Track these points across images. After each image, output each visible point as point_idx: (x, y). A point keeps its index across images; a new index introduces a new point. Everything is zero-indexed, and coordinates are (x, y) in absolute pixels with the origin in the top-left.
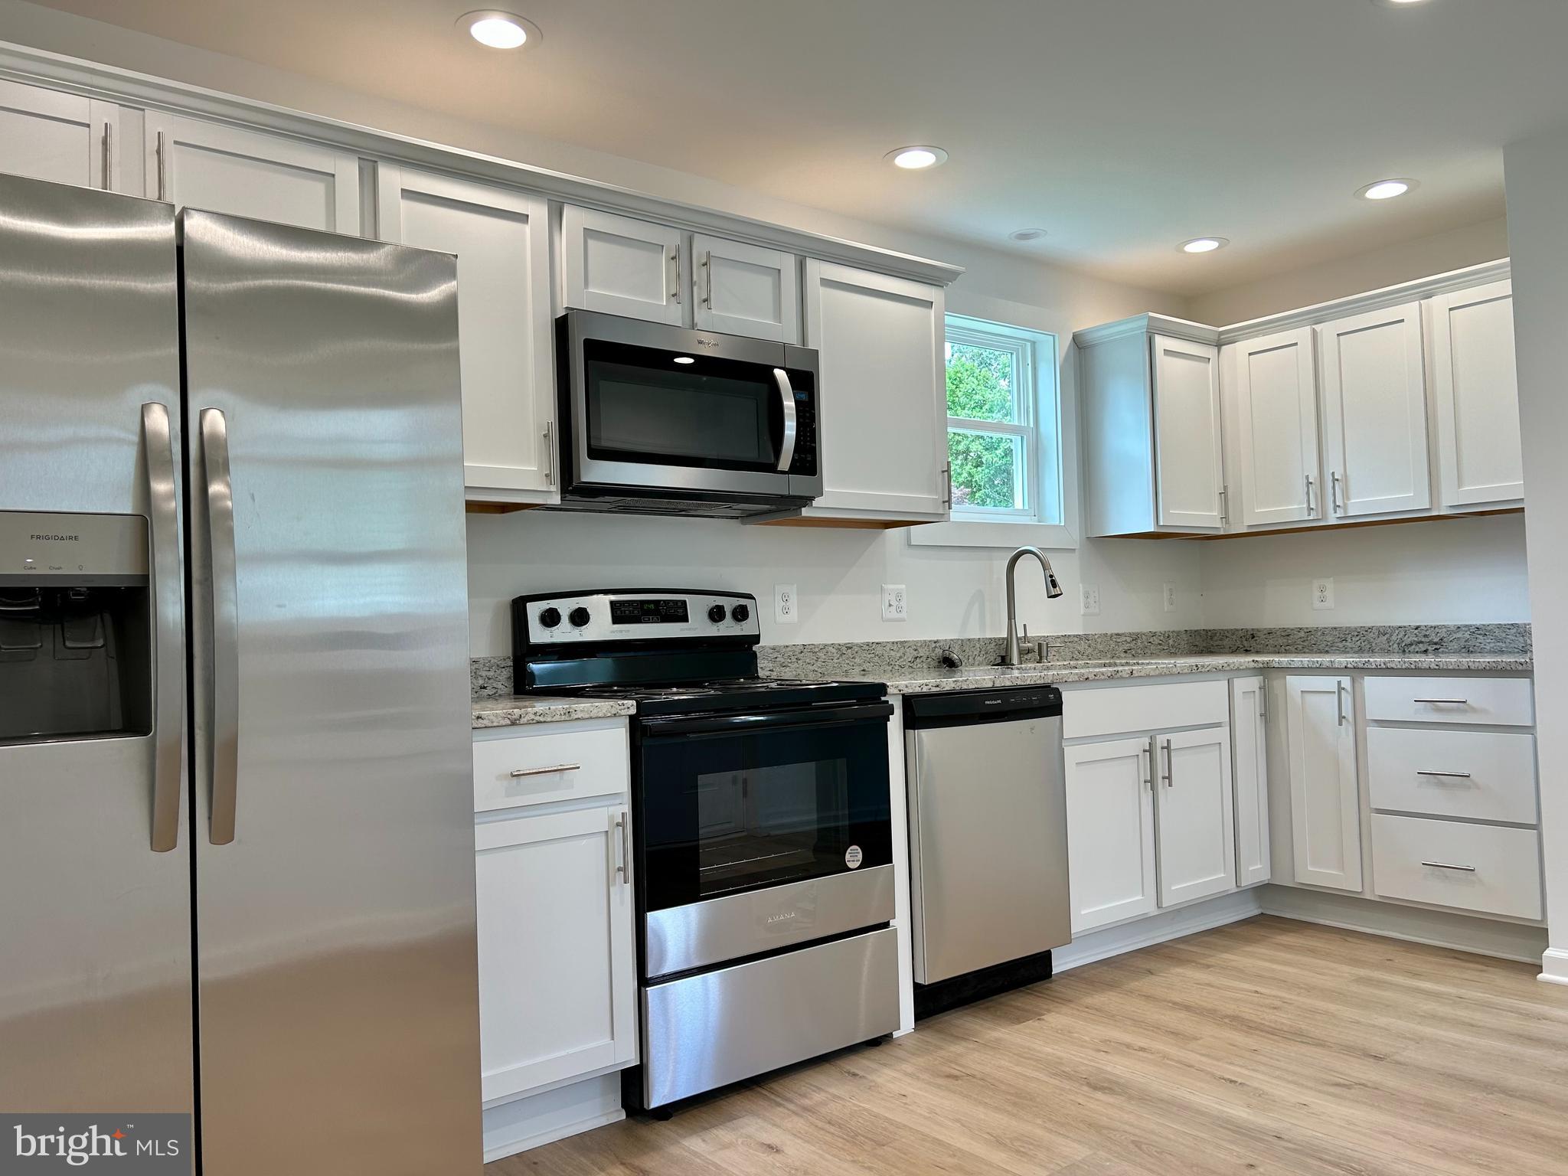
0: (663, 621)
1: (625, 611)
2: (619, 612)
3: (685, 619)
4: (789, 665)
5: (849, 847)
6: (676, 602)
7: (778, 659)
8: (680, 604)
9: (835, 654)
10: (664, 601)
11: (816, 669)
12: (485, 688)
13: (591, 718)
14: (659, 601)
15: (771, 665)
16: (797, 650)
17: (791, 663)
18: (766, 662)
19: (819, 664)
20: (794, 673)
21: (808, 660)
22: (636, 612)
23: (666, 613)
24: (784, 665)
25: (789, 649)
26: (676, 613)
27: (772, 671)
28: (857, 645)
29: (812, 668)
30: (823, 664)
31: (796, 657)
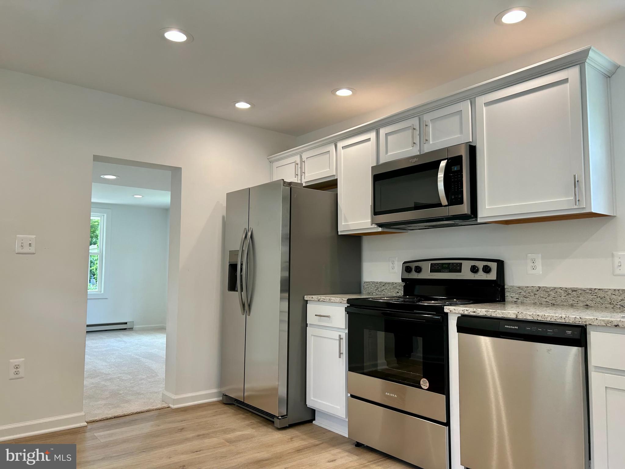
0: (450, 272)
1: (435, 267)
2: (433, 268)
3: (460, 271)
4: (529, 297)
5: (422, 378)
6: (457, 264)
7: (522, 293)
8: (459, 264)
9: (563, 294)
10: (452, 263)
11: (548, 301)
12: (398, 292)
13: (335, 302)
14: (450, 263)
15: (517, 296)
16: (534, 289)
17: (530, 296)
18: (514, 294)
19: (550, 298)
20: (532, 301)
21: (542, 296)
22: (440, 268)
23: (452, 268)
24: (526, 296)
25: (528, 288)
26: (457, 268)
27: (518, 299)
28: (581, 289)
29: (546, 300)
30: (553, 298)
31: (534, 293)
